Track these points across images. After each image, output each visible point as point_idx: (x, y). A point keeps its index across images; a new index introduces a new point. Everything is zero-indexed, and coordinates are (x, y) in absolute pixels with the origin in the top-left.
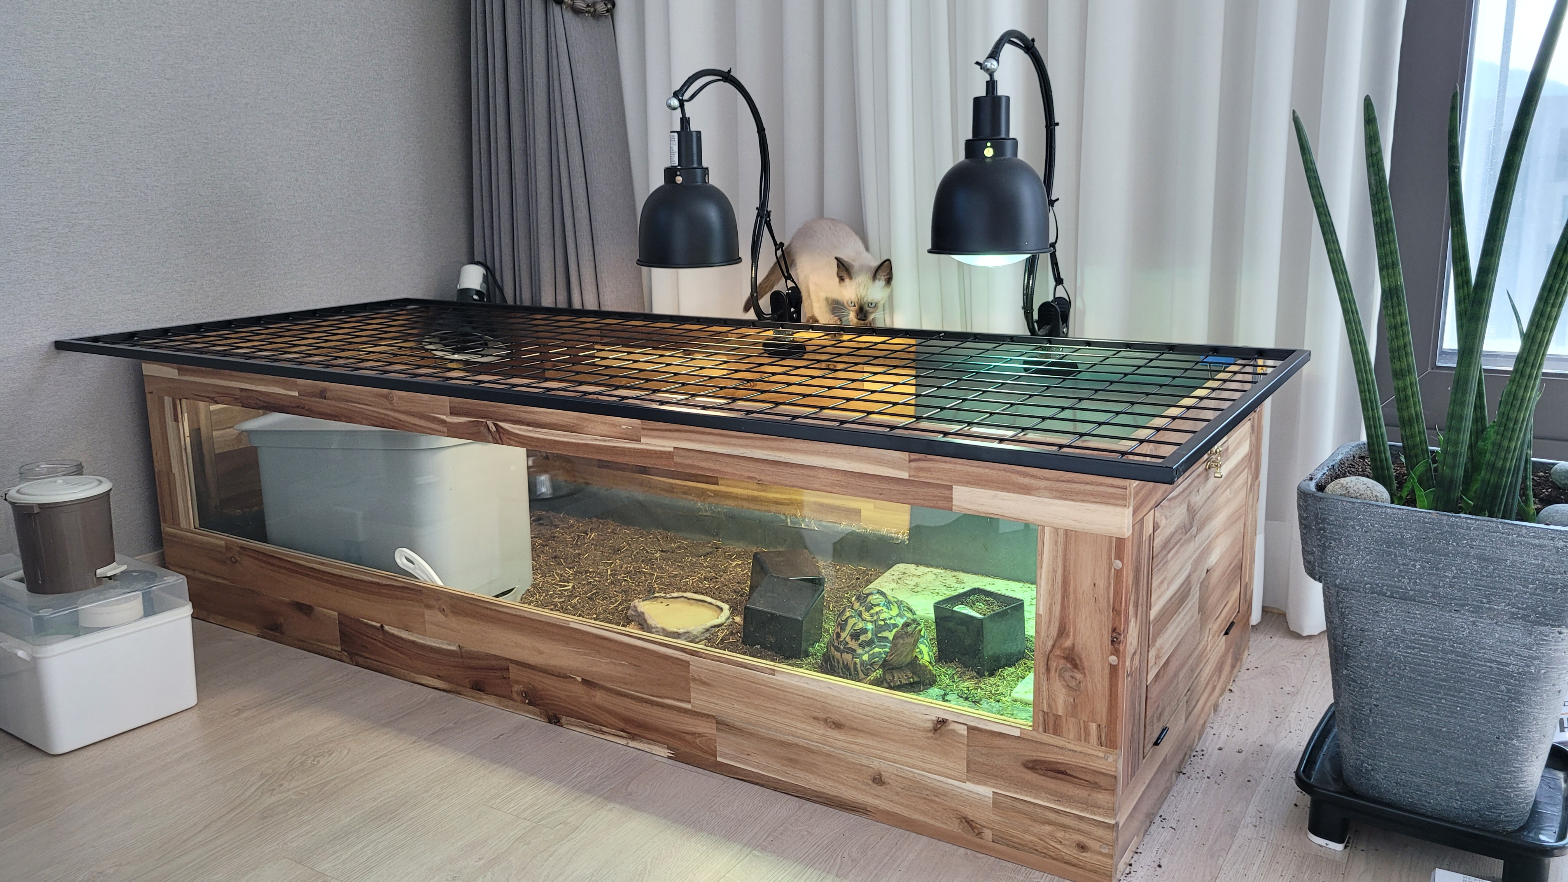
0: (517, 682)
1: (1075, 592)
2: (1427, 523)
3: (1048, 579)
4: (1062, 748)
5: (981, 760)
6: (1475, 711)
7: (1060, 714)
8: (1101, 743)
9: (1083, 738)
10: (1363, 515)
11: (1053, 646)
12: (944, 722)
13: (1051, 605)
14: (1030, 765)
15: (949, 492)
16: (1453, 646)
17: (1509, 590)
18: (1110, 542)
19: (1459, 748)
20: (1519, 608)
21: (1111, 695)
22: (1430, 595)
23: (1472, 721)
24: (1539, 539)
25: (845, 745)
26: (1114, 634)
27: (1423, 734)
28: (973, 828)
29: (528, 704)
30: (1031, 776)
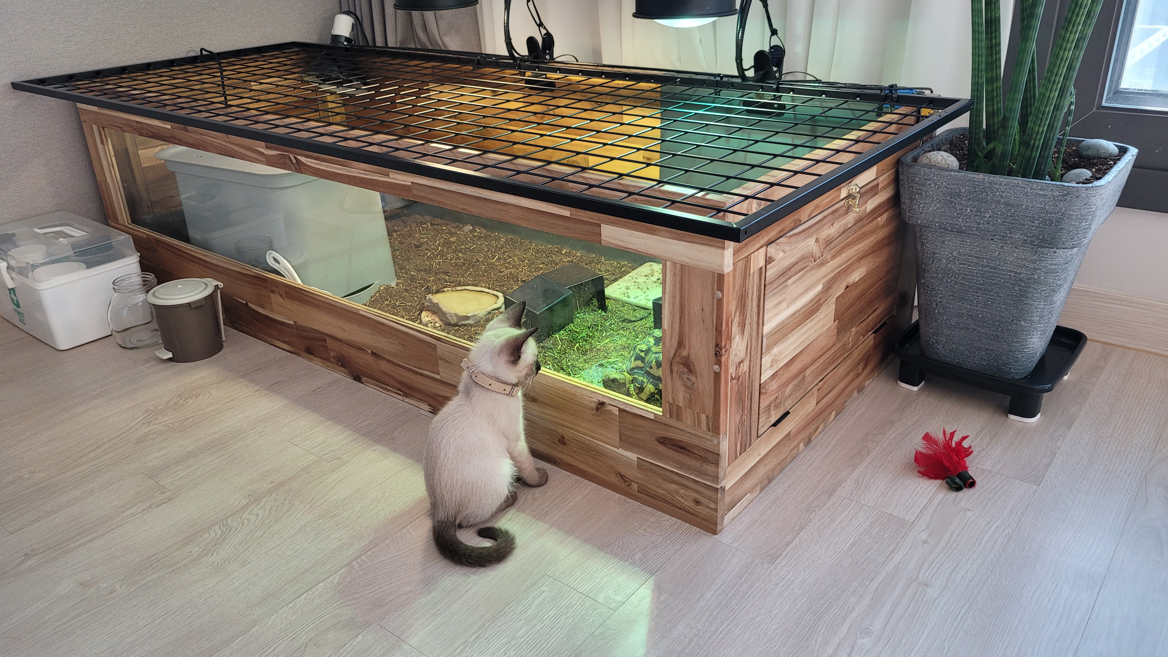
0: (333, 351)
1: (689, 314)
2: (976, 181)
3: (670, 302)
4: (682, 430)
5: (628, 434)
6: (999, 304)
7: (680, 405)
8: (709, 430)
9: (696, 425)
10: (937, 177)
11: (675, 354)
12: (602, 404)
13: (672, 323)
14: (661, 440)
15: (599, 229)
16: (988, 262)
17: (1024, 225)
18: (713, 276)
19: (989, 327)
20: (1028, 236)
21: (715, 395)
22: (975, 229)
23: (997, 310)
24: (1043, 191)
25: (539, 414)
26: (717, 349)
27: (967, 319)
28: (625, 481)
29: (340, 366)
30: (662, 448)
